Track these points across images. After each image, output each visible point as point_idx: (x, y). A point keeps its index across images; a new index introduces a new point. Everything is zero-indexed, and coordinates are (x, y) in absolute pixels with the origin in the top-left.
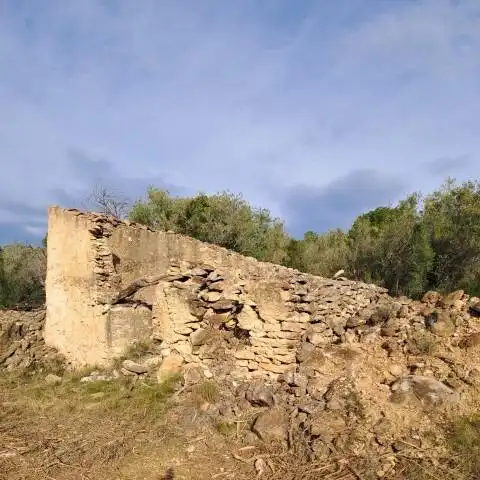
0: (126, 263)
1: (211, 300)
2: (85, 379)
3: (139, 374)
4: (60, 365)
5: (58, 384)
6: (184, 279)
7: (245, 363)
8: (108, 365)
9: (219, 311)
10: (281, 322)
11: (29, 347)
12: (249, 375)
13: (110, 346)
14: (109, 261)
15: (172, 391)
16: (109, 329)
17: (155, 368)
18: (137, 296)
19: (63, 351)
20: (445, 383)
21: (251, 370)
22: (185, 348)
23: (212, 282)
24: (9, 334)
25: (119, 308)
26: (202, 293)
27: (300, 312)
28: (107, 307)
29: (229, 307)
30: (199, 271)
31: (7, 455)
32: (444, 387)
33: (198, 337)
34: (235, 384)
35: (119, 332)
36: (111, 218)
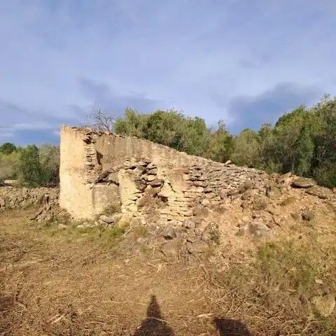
0: (107, 158)
1: (149, 180)
2: (79, 226)
3: (109, 223)
4: (67, 218)
5: (64, 229)
6: (133, 168)
7: (165, 216)
8: (93, 219)
9: (154, 186)
10: (184, 192)
11: (50, 209)
12: (167, 223)
13: (94, 207)
14: (94, 158)
15: (123, 232)
16: (93, 197)
17: (118, 220)
18: (110, 178)
19: (69, 211)
20: (267, 225)
21: (169, 220)
22: (134, 208)
23: (150, 169)
24: (41, 202)
25: (99, 185)
26: (143, 176)
27: (197, 186)
28: (93, 184)
29: (159, 183)
30: (141, 163)
31: (33, 262)
32: (266, 227)
33: (140, 202)
34: (158, 228)
35: (99, 199)
36: (97, 131)
